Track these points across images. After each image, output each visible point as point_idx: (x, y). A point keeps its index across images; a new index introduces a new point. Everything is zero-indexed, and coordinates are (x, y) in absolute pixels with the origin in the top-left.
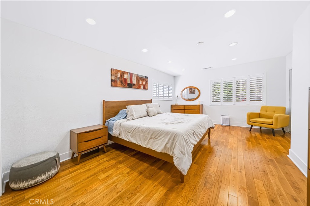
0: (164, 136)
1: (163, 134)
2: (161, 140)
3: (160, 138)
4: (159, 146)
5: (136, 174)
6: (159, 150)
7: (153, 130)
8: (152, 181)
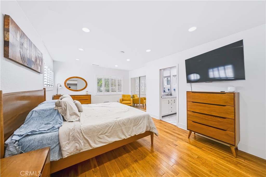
0: (143, 120)
1: (142, 119)
2: (142, 124)
3: (140, 123)
4: (143, 128)
5: (135, 165)
6: (144, 131)
7: (134, 119)
8: (147, 156)
